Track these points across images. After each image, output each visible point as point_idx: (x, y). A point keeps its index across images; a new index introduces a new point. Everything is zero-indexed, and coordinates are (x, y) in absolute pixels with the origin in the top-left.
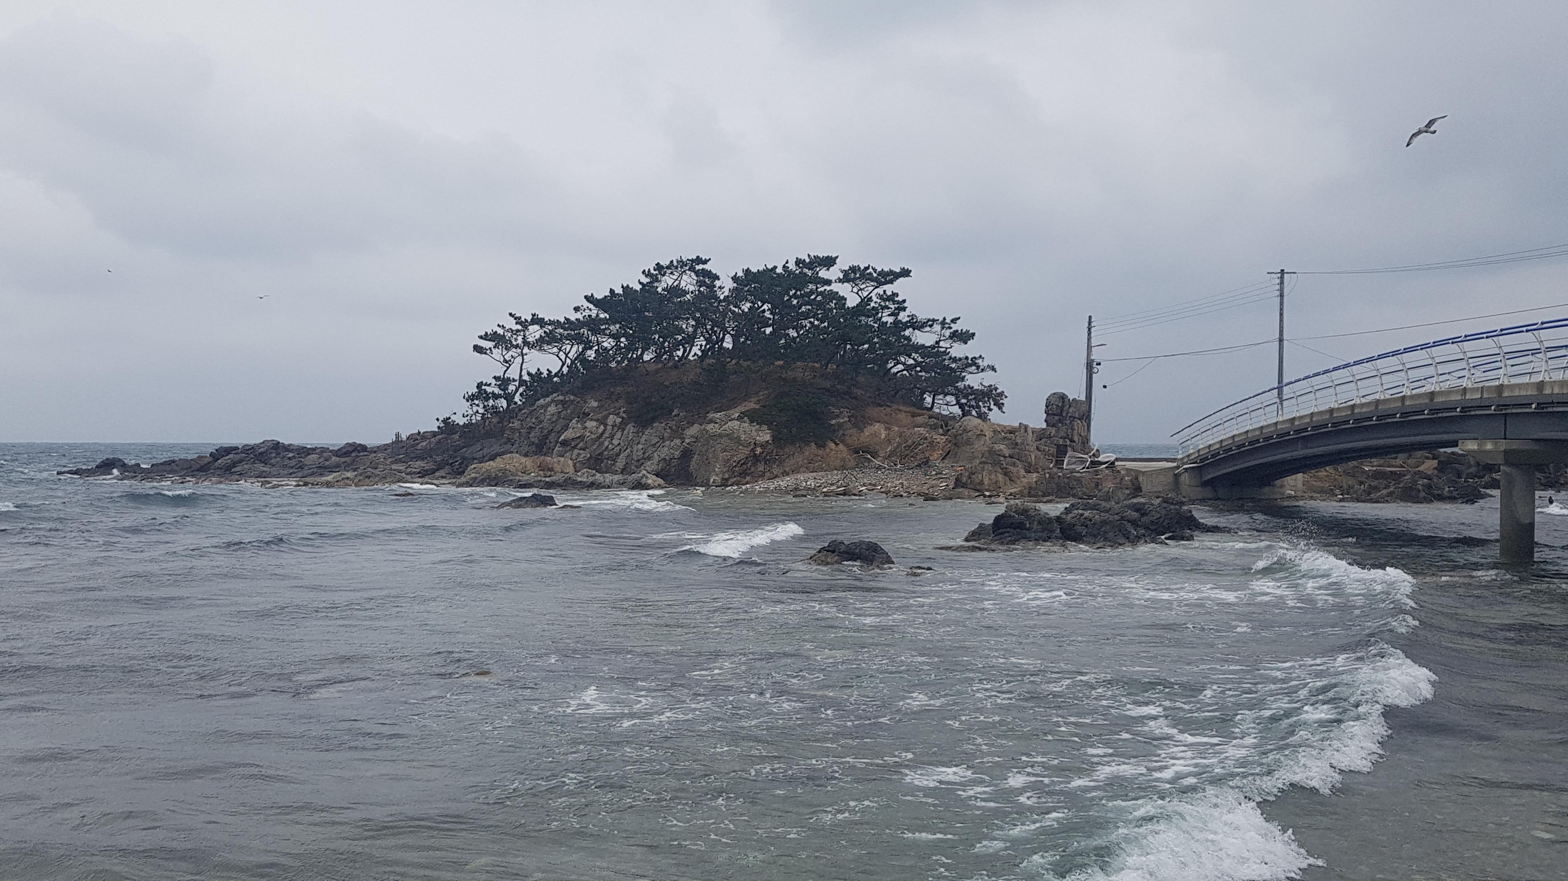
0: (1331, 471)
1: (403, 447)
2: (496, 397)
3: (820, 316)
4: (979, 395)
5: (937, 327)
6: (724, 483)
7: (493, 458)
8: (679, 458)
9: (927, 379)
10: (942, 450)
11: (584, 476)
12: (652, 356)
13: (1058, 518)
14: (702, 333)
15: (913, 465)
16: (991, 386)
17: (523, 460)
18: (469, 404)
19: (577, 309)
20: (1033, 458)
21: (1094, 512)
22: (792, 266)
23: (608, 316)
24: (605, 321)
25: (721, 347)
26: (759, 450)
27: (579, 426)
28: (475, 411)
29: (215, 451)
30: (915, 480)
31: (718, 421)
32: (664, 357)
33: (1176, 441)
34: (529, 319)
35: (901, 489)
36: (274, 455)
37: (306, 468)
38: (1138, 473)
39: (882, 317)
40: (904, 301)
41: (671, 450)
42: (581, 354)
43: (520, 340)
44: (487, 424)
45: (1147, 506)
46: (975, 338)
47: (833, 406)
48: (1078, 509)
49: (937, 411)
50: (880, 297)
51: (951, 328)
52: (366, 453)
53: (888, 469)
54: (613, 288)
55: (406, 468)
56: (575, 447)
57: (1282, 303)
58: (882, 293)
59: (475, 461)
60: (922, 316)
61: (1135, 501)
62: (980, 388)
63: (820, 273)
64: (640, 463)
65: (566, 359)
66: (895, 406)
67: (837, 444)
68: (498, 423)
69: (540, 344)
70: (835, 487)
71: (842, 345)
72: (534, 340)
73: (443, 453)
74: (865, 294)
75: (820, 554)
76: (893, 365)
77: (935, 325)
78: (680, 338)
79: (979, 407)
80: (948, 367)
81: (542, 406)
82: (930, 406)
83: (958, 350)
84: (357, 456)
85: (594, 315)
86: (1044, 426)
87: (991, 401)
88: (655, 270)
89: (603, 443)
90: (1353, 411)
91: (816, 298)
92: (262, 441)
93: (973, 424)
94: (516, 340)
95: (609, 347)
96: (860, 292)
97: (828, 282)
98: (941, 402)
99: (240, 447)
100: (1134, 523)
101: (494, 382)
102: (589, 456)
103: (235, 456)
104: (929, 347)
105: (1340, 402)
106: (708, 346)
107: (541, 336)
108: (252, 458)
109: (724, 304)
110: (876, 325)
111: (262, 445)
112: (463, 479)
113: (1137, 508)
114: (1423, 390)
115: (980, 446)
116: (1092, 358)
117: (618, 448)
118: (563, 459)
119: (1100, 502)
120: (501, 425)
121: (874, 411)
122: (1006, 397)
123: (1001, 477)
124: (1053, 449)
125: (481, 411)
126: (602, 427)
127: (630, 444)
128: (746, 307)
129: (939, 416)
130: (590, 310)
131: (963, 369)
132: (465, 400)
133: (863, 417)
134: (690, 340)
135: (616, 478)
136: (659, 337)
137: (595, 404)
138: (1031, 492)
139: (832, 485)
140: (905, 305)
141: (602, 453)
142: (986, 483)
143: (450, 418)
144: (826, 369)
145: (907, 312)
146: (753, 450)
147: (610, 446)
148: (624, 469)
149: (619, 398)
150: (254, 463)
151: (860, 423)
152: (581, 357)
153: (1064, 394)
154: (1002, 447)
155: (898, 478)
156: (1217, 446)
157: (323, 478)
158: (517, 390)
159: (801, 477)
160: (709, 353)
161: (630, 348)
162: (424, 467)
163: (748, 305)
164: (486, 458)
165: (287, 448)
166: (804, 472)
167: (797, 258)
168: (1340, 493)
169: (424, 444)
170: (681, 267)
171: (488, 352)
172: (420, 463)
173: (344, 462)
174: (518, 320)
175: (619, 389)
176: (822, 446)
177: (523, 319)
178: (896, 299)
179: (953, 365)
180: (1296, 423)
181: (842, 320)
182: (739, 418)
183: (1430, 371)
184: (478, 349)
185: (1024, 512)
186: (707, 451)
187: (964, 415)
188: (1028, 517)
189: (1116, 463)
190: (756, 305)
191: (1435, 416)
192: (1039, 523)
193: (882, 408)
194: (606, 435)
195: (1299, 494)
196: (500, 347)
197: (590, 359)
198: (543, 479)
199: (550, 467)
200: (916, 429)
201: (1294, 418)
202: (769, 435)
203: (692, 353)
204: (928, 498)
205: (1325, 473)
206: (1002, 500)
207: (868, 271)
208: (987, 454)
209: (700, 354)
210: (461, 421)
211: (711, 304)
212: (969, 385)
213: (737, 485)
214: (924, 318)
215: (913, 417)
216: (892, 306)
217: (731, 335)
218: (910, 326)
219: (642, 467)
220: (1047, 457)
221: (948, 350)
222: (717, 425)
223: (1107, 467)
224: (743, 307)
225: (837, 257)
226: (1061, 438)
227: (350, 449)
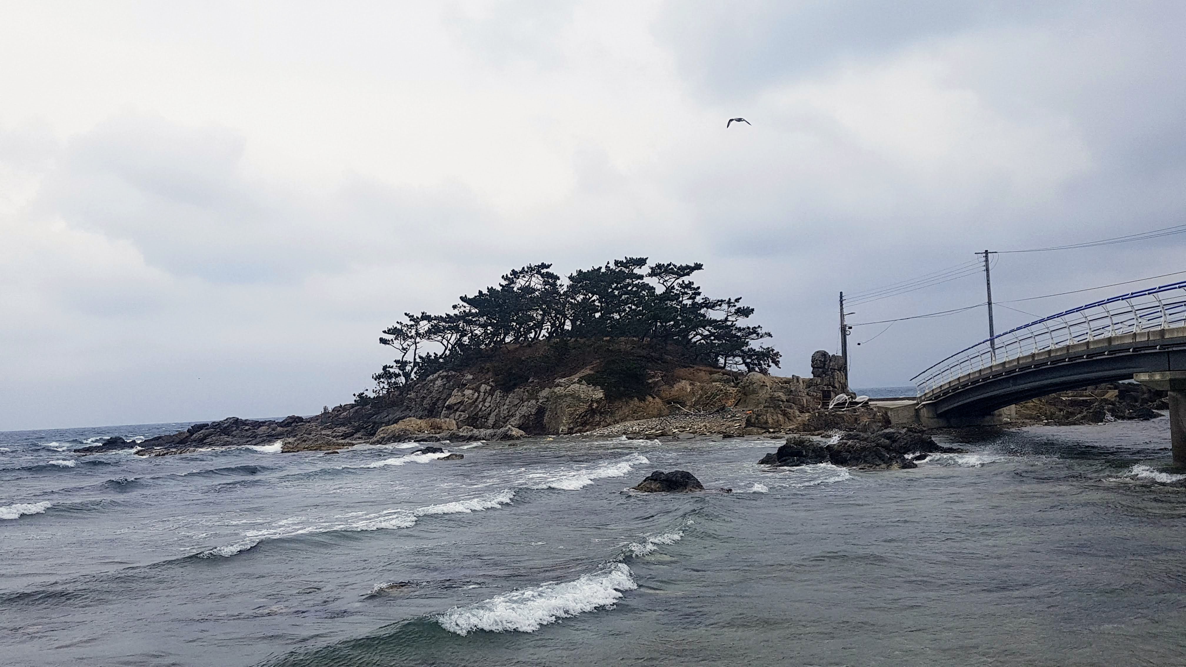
0: (1036, 402)
1: (330, 417)
2: (397, 375)
3: (636, 302)
4: (759, 355)
6: (570, 432)
7: (396, 422)
8: (535, 414)
9: (719, 345)
10: (734, 398)
11: (464, 432)
12: (512, 339)
13: (829, 447)
14: (548, 319)
15: (713, 411)
16: (769, 348)
17: (419, 421)
18: (377, 382)
19: (454, 307)
20: (805, 401)
21: (856, 440)
22: (612, 266)
23: (478, 311)
24: (476, 315)
25: (563, 329)
26: (595, 405)
27: (459, 393)
28: (382, 387)
29: (191, 428)
30: (716, 422)
31: (563, 384)
32: (521, 339)
33: (914, 384)
34: (420, 316)
35: (705, 430)
36: (234, 428)
37: (259, 437)
38: (887, 409)
39: (682, 300)
41: (529, 409)
43: (413, 333)
44: (391, 395)
45: (896, 435)
46: (754, 312)
47: (649, 369)
49: (729, 369)
50: (680, 285)
51: (735, 306)
52: (302, 423)
53: (694, 415)
54: (481, 290)
55: (332, 433)
56: (457, 410)
57: (988, 276)
58: (681, 282)
59: (384, 425)
60: (713, 298)
61: (886, 431)
62: (760, 350)
63: (634, 270)
64: (506, 420)
65: (447, 345)
66: (696, 367)
67: (653, 398)
68: (399, 395)
69: (428, 335)
70: (654, 431)
71: (654, 323)
72: (424, 332)
73: (359, 420)
74: (669, 284)
75: (645, 484)
76: (693, 336)
77: (723, 305)
78: (532, 324)
79: (760, 365)
80: (735, 336)
81: (431, 381)
82: (723, 366)
83: (742, 322)
84: (296, 426)
85: (467, 311)
86: (812, 376)
87: (770, 359)
88: (511, 275)
89: (477, 406)
90: (1049, 355)
91: (632, 289)
92: (225, 419)
93: (757, 378)
94: (410, 332)
95: (479, 334)
96: (665, 283)
97: (641, 277)
98: (731, 362)
99: (209, 424)
100: (887, 448)
101: (395, 365)
102: (467, 416)
103: (206, 431)
104: (721, 321)
105: (1039, 349)
106: (553, 329)
107: (429, 328)
108: (218, 432)
109: (564, 297)
110: (678, 307)
111: (225, 422)
112: (374, 439)
113: (889, 437)
114: (1102, 336)
115: (763, 394)
116: (845, 323)
117: (489, 409)
118: (448, 419)
119: (859, 433)
121: (681, 372)
122: (781, 356)
123: (781, 417)
124: (820, 394)
125: (386, 387)
126: (476, 394)
127: (498, 406)
128: (580, 298)
129: (730, 373)
130: (465, 307)
131: (746, 336)
132: (374, 379)
133: (673, 376)
134: (539, 325)
135: (489, 431)
136: (516, 324)
137: (471, 377)
138: (805, 428)
139: (652, 428)
140: (700, 290)
141: (477, 413)
142: (770, 422)
143: (363, 393)
144: (642, 341)
145: (702, 296)
146: (591, 405)
147: (483, 408)
148: (493, 425)
149: (488, 371)
150: (220, 435)
151: (670, 381)
152: (459, 342)
153: (825, 352)
154: (780, 394)
155: (702, 421)
156: (947, 386)
158: (412, 370)
159: (628, 424)
160: (554, 334)
161: (495, 334)
162: (346, 431)
164: (391, 422)
165: (245, 423)
166: (630, 420)
167: (616, 260)
168: (1045, 419)
169: (345, 414)
170: (531, 272)
171: (390, 342)
172: (342, 429)
173: (286, 431)
174: (412, 318)
175: (488, 365)
176: (642, 399)
177: (415, 317)
178: (692, 286)
179: (739, 334)
180: (1007, 366)
181: (652, 304)
182: (579, 382)
183: (1107, 321)
184: (384, 342)
185: (801, 443)
186: (556, 408)
187: (749, 371)
188: (804, 447)
189: (870, 403)
190: (588, 297)
191: (1114, 356)
192: (813, 451)
193: (687, 369)
194: (480, 400)
195: (1015, 421)
196: (399, 339)
197: (465, 343)
198: (434, 435)
199: (439, 426)
200: (713, 383)
201: (1005, 363)
202: (602, 393)
203: (542, 335)
204: (727, 436)
205: (1032, 404)
206: (782, 434)
207: (670, 267)
208: (769, 400)
209: (548, 335)
210: (372, 395)
211: (554, 298)
212: (752, 349)
213: (580, 432)
215: (710, 374)
216: (690, 292)
217: (570, 319)
218: (705, 306)
219: (508, 423)
220: (815, 400)
221: (735, 323)
222: (562, 388)
223: (862, 406)
225: (647, 258)
226: (825, 385)
227: (291, 421)
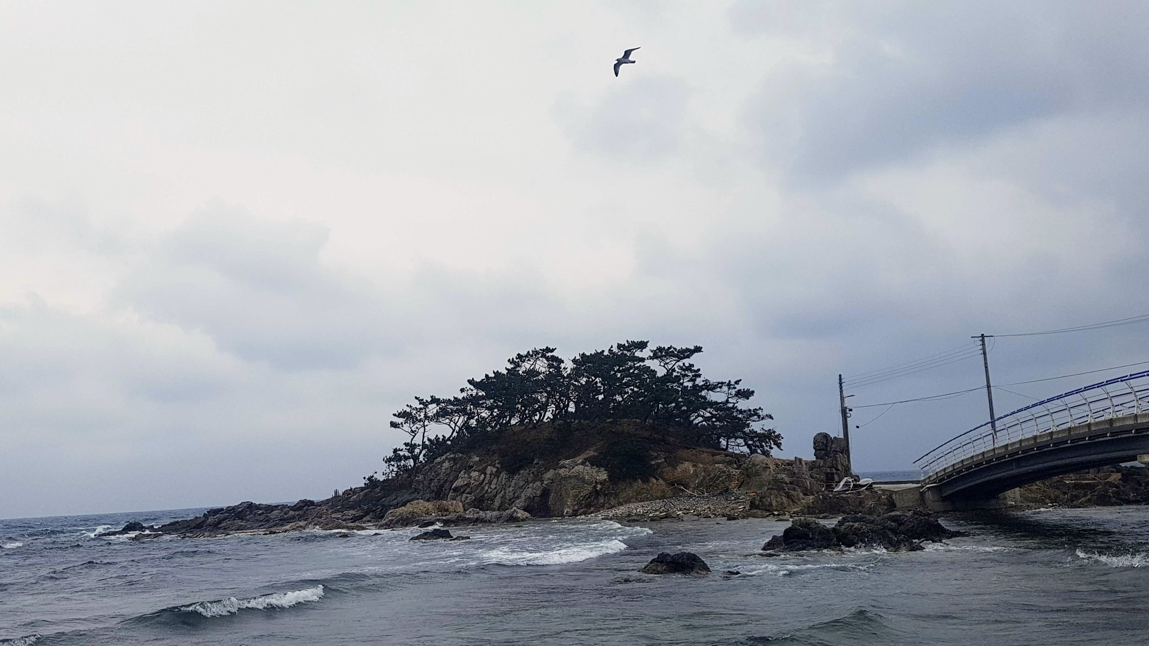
0: (1040, 485)
1: (340, 500)
2: (406, 458)
3: (638, 384)
4: (761, 437)
5: (725, 388)
6: (575, 514)
7: (404, 504)
8: (539, 496)
9: (721, 427)
10: (738, 480)
11: (470, 514)
12: (517, 421)
13: (834, 529)
14: (552, 401)
15: (716, 493)
16: (770, 430)
17: (426, 504)
18: (387, 465)
19: (462, 390)
20: (808, 483)
21: (862, 523)
22: (615, 349)
23: (484, 394)
24: (482, 398)
25: (566, 411)
26: (599, 487)
27: (466, 476)
28: (391, 470)
29: (207, 513)
30: (720, 504)
31: (567, 466)
32: (526, 421)
33: (917, 467)
34: (429, 400)
35: (709, 512)
36: (248, 513)
37: (271, 521)
38: (891, 492)
39: (683, 383)
40: (699, 370)
41: (534, 490)
42: (466, 422)
43: (422, 415)
44: (400, 478)
45: (902, 518)
46: (754, 394)
47: (652, 450)
48: (848, 522)
49: (731, 450)
50: (681, 368)
51: (735, 388)
52: (314, 507)
53: (698, 497)
54: (487, 374)
55: (342, 516)
56: (463, 492)
57: (985, 359)
58: (682, 365)
59: (392, 507)
60: (713, 380)
61: (893, 514)
62: (762, 432)
63: (636, 353)
64: (511, 502)
65: (455, 427)
66: (698, 449)
67: (657, 479)
68: (408, 477)
69: (437, 417)
70: (658, 513)
71: (656, 405)
72: (432, 415)
73: (369, 503)
74: (670, 367)
75: (651, 565)
76: (695, 417)
77: (723, 387)
78: (537, 406)
79: (762, 446)
80: (736, 418)
81: (439, 463)
82: (725, 447)
83: (743, 404)
84: (307, 510)
85: (474, 394)
86: (814, 459)
87: (771, 441)
88: (517, 359)
89: (484, 488)
90: (1051, 437)
91: (634, 372)
92: (240, 503)
93: (760, 460)
94: (420, 416)
95: (486, 416)
96: (666, 366)
97: (643, 360)
98: (733, 444)
99: (225, 509)
100: (893, 531)
101: (404, 447)
102: (474, 498)
103: (221, 515)
104: (721, 403)
105: (1040, 431)
106: (557, 411)
107: (437, 411)
108: (233, 516)
109: (567, 380)
110: (680, 389)
111: (240, 506)
112: (383, 522)
113: (894, 519)
114: (1103, 419)
115: (766, 476)
116: (845, 406)
117: (495, 491)
118: (455, 502)
119: (865, 516)
120: (409, 479)
121: (683, 453)
122: (782, 438)
123: (785, 499)
124: (822, 477)
125: (395, 469)
126: (483, 476)
127: (504, 488)
128: (583, 381)
129: (732, 455)
130: (472, 390)
131: (748, 418)
132: (384, 462)
133: (675, 457)
134: (544, 407)
135: (495, 513)
136: (521, 407)
137: (477, 459)
138: (810, 510)
139: (656, 511)
140: (700, 373)
141: (484, 495)
142: (774, 505)
143: (373, 476)
144: (645, 423)
145: (702, 378)
146: (595, 487)
147: (489, 490)
148: (499, 507)
149: (494, 453)
150: (234, 520)
151: (674, 463)
152: (466, 425)
153: (827, 434)
154: (783, 476)
155: (706, 503)
156: (951, 469)
157: (283, 528)
158: (421, 452)
159: (632, 506)
160: (558, 416)
161: (501, 416)
162: (355, 514)
163: (585, 379)
164: (400, 505)
165: (258, 507)
166: (634, 502)
167: (618, 344)
168: (1049, 502)
169: (355, 497)
170: (535, 355)
171: (400, 426)
172: (352, 512)
173: (297, 515)
174: (421, 401)
175: (494, 447)
176: (646, 481)
177: (425, 401)
178: (693, 368)
179: (740, 416)
180: (1010, 448)
181: (654, 386)
182: (583, 463)
183: (1107, 403)
184: (394, 425)
185: (807, 525)
186: (560, 489)
187: (752, 453)
188: (810, 529)
189: (874, 486)
190: (591, 380)
191: (1116, 437)
192: (820, 533)
193: (689, 451)
194: (486, 482)
195: (1019, 504)
196: (409, 422)
197: (473, 426)
198: (441, 518)
199: (446, 508)
200: (716, 465)
201: (1007, 445)
202: (606, 475)
203: (546, 417)
204: (731, 518)
205: (1036, 487)
206: (787, 516)
207: (671, 350)
208: (772, 482)
209: (552, 417)
210: (382, 478)
211: (558, 380)
212: (753, 430)
213: (585, 514)
214: (715, 381)
215: (713, 456)
216: (690, 374)
217: (574, 402)
218: (705, 389)
219: (513, 505)
220: (819, 482)
221: (736, 405)
222: (567, 470)
223: (866, 489)
224: (581, 381)
225: (648, 342)
226: (828, 468)
227: (302, 505)
